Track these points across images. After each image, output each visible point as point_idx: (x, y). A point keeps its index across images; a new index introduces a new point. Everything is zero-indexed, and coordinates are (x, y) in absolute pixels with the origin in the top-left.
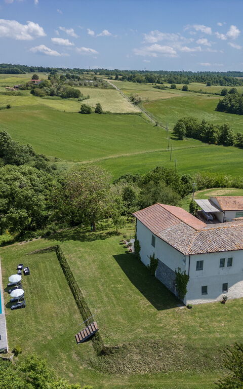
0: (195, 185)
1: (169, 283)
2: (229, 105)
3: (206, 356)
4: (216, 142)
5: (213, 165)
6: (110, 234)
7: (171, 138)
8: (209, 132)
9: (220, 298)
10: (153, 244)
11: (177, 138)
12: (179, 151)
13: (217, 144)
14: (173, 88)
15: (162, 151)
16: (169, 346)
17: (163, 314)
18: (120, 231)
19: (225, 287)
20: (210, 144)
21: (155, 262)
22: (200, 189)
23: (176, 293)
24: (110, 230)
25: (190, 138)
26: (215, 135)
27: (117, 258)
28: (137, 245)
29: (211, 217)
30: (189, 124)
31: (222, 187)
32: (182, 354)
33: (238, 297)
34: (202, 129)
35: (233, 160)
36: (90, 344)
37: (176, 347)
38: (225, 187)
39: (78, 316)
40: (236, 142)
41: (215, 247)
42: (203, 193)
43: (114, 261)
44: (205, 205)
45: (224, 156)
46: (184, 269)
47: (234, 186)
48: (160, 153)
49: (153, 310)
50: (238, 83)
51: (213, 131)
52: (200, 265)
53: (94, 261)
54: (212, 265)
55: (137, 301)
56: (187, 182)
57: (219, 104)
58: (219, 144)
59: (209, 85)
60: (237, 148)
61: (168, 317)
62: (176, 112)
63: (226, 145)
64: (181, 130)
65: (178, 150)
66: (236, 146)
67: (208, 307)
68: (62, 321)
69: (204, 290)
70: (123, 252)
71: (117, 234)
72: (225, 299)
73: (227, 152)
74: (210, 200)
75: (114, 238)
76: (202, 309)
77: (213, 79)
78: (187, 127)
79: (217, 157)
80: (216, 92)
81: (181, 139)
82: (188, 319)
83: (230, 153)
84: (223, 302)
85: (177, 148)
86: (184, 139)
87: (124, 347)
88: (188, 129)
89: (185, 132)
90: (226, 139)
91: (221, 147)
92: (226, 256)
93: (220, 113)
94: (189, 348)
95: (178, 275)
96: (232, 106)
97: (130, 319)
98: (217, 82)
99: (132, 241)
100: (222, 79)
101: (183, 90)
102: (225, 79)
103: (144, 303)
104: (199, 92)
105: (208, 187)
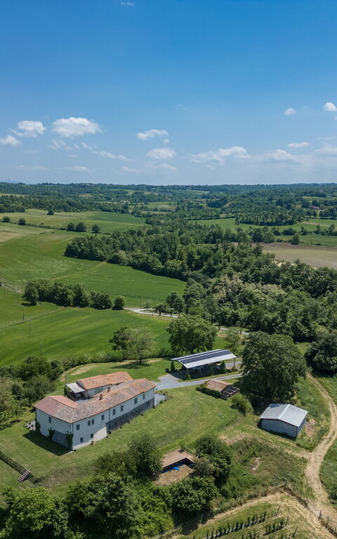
0: (62, 368)
1: (62, 442)
2: (80, 250)
3: (86, 469)
4: (72, 304)
5: (73, 336)
6: (13, 422)
7: (24, 304)
8: (63, 294)
9: (90, 442)
10: (50, 422)
11: (29, 303)
12: (36, 320)
13: (72, 306)
14: (7, 222)
15: (18, 324)
16: (68, 470)
17: (62, 457)
18: (20, 418)
19: (92, 436)
20: (66, 307)
21: (52, 432)
22: (66, 370)
23: (67, 446)
24: (12, 420)
25: (44, 301)
26: (70, 297)
27: (26, 436)
28: (38, 425)
29: (80, 395)
30: (42, 287)
31: (84, 364)
32: (75, 471)
33: (99, 440)
34: (55, 292)
35: (90, 326)
36: (28, 481)
37: (71, 469)
38: (86, 363)
39: (14, 472)
40: (91, 302)
41: (85, 416)
42: (70, 373)
43: (24, 438)
44: (74, 387)
45: (81, 321)
46: (70, 431)
47: (93, 362)
48: (15, 327)
49: (57, 457)
50: (85, 208)
51: (67, 293)
52: (78, 427)
53: (11, 441)
54: (84, 425)
55: (47, 455)
56: (56, 366)
57: (68, 248)
58: (75, 305)
59: (51, 213)
60: (93, 309)
61: (65, 458)
62: (19, 262)
63: (82, 306)
64: (33, 295)
65: (34, 319)
66: (91, 306)
67: (84, 448)
68: (6, 476)
69: (82, 440)
70: (28, 432)
71: (19, 421)
72: (92, 442)
73: (84, 315)
74: (77, 383)
75: (17, 425)
76: (82, 450)
77: (54, 204)
78: (39, 291)
79: (75, 323)
80: (61, 226)
81: (34, 304)
82: (76, 456)
83: (87, 317)
84: (92, 444)
85: (33, 317)
86: (37, 303)
87: (47, 476)
88: (41, 292)
89: (37, 296)
90: (81, 300)
91: (77, 309)
92: (91, 419)
93: (70, 259)
94: (78, 468)
95: (68, 435)
96: (83, 251)
97: (46, 464)
98: (60, 208)
99: (34, 423)
100: (65, 204)
101: (20, 224)
102: (70, 204)
103: (50, 455)
104: (40, 227)
105: (73, 366)
